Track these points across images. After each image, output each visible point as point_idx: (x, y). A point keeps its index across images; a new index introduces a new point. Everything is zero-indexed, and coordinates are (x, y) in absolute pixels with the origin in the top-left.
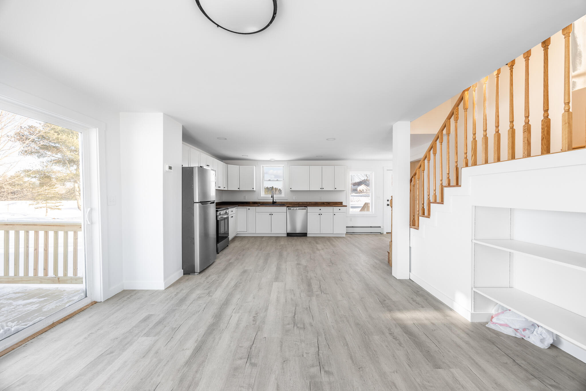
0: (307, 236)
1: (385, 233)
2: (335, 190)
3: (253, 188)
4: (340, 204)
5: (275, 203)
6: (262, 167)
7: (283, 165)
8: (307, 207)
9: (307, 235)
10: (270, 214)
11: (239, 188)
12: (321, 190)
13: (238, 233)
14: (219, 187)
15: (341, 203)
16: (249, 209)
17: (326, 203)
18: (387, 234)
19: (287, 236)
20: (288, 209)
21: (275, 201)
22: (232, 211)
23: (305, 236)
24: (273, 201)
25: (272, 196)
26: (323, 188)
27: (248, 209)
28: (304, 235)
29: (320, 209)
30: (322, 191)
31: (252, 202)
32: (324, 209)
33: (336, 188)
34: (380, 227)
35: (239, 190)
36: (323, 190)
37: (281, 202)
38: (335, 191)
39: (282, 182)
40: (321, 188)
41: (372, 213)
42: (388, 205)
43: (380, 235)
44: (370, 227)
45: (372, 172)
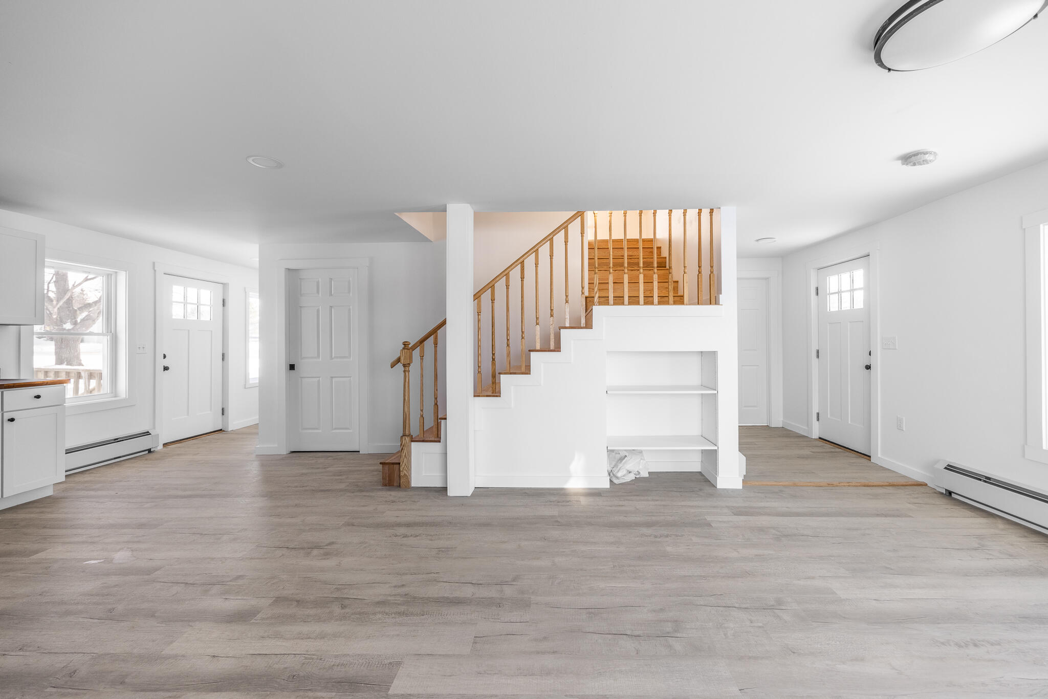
1: (160, 447)
18: (165, 449)
34: (147, 433)
41: (118, 397)
42: (166, 369)
43: (151, 455)
44: (115, 439)
45: (116, 272)
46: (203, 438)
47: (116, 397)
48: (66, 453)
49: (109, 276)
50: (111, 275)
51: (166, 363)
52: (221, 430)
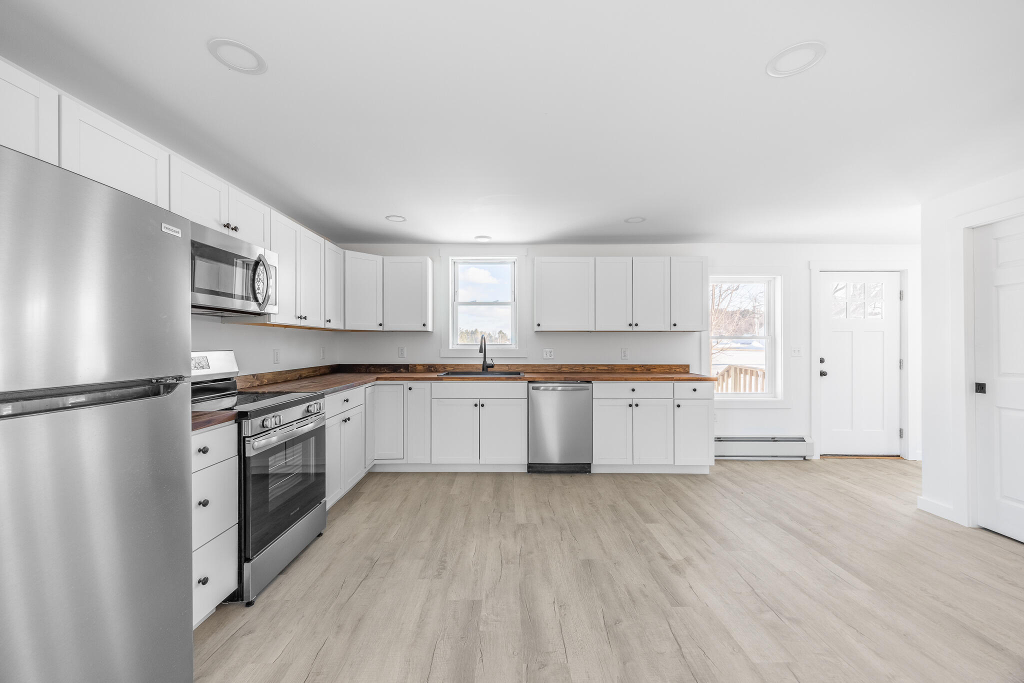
0: (590, 472)
1: (816, 457)
2: (674, 329)
3: (424, 325)
4: (682, 371)
5: (489, 369)
6: (451, 263)
7: (514, 258)
8: (590, 382)
9: (590, 467)
10: (476, 405)
11: (381, 325)
12: (630, 329)
13: (376, 462)
14: (300, 317)
15: (685, 369)
16: (410, 389)
17: (639, 369)
18: (822, 461)
19: (529, 472)
20: (534, 388)
21: (489, 362)
22: (347, 401)
23: (586, 472)
24: (485, 361)
25: (481, 347)
26: (637, 325)
27: (406, 389)
28: (584, 469)
29: (633, 390)
30: (633, 332)
31: (423, 365)
32: (645, 389)
33: (675, 325)
34: (802, 440)
35: (380, 328)
36: (636, 329)
37: (507, 365)
38: (674, 332)
39: (510, 306)
40: (630, 325)
41: (776, 398)
42: (823, 374)
43: (806, 465)
44: (773, 438)
45: (774, 278)
46: (871, 460)
47: (775, 397)
48: (715, 441)
49: (769, 282)
50: (771, 281)
51: (824, 367)
52: (899, 456)
